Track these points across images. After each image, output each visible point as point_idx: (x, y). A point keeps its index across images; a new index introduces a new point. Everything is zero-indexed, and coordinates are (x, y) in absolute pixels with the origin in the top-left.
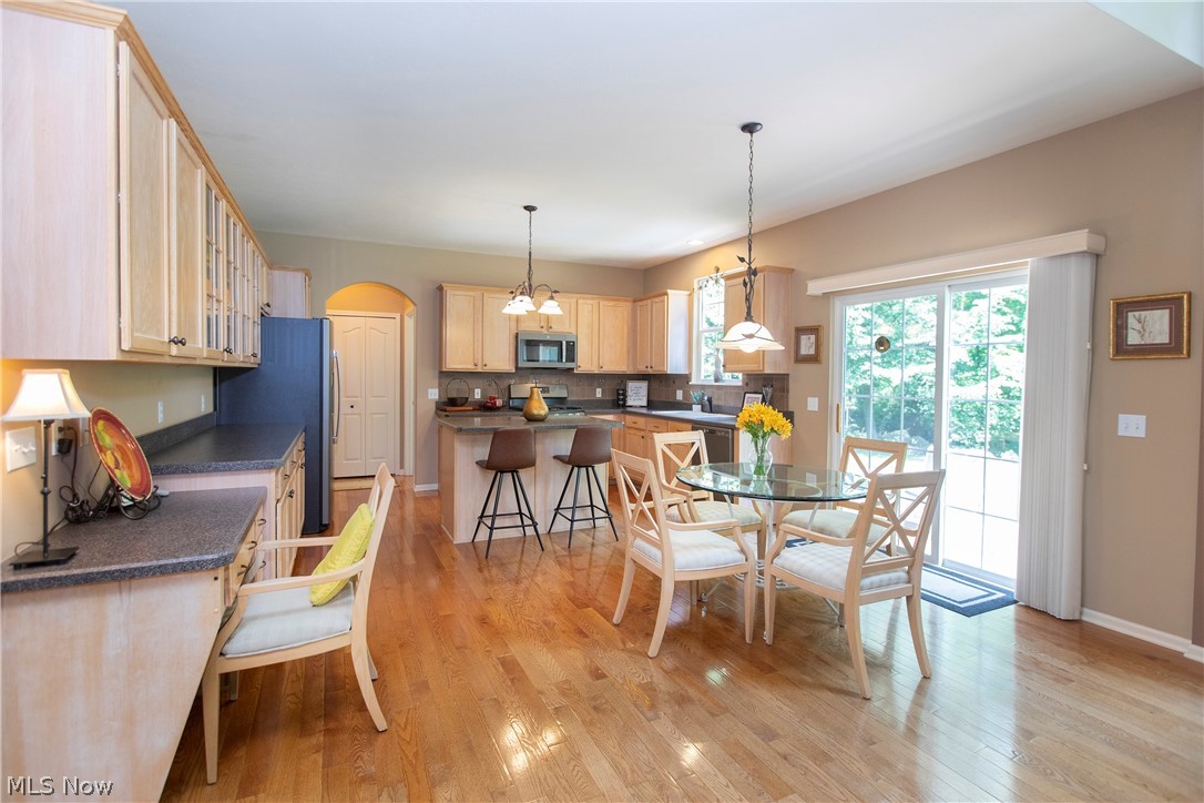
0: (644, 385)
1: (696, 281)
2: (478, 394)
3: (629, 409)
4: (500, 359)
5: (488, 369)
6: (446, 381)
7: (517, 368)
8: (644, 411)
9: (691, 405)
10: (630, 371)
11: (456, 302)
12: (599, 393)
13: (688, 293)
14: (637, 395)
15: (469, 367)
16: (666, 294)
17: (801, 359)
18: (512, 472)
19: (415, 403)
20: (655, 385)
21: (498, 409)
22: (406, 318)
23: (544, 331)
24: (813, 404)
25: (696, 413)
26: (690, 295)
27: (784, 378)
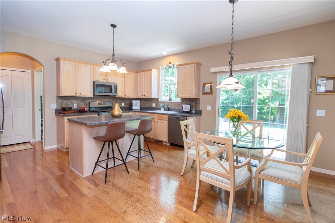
0: (138, 102)
1: (160, 67)
2: (75, 106)
3: (134, 110)
4: (87, 92)
5: (82, 95)
6: (60, 101)
7: (94, 95)
8: (139, 110)
9: (160, 108)
10: (135, 97)
11: (66, 67)
12: (123, 105)
13: (158, 70)
14: (136, 105)
15: (73, 94)
16: (151, 70)
20: (143, 102)
21: (86, 112)
23: (105, 81)
24: (209, 108)
25: (162, 111)
26: (158, 71)
27: (198, 99)
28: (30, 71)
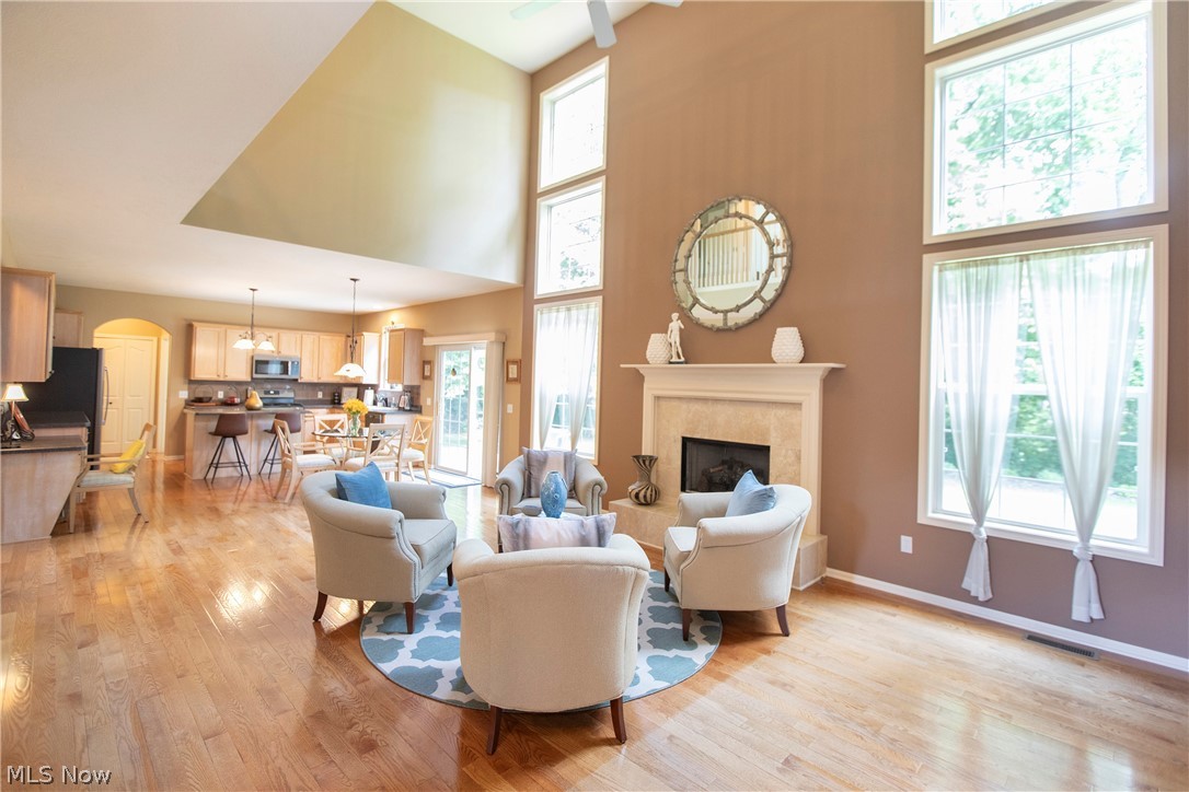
1: (383, 327)
2: (220, 395)
4: (240, 372)
5: (228, 379)
6: (193, 386)
7: (252, 378)
10: (342, 381)
12: (320, 395)
13: (379, 335)
14: (350, 396)
15: (214, 377)
16: (362, 335)
17: (424, 377)
18: (234, 438)
19: (168, 401)
21: (236, 405)
22: (162, 341)
23: (275, 354)
24: (429, 402)
27: (418, 387)
28: (155, 339)
